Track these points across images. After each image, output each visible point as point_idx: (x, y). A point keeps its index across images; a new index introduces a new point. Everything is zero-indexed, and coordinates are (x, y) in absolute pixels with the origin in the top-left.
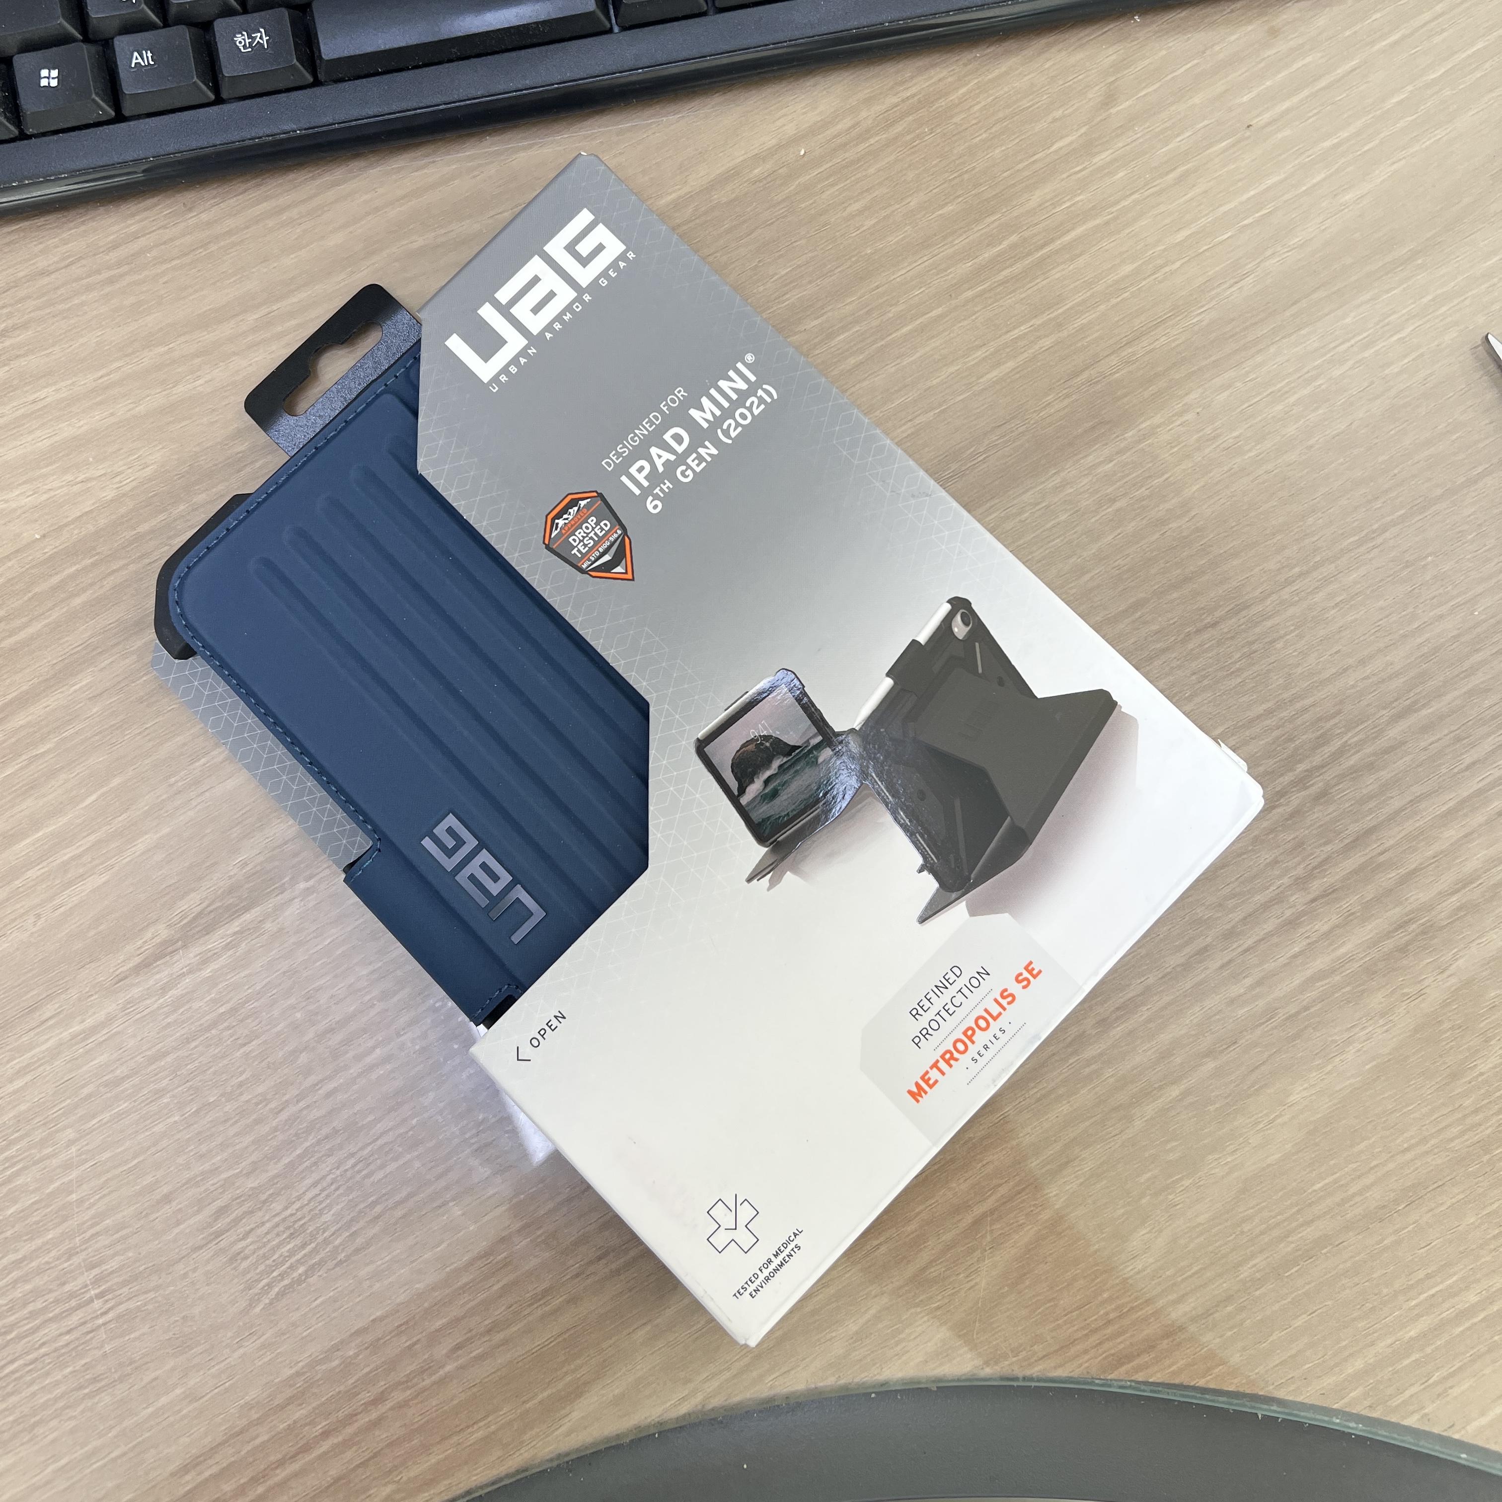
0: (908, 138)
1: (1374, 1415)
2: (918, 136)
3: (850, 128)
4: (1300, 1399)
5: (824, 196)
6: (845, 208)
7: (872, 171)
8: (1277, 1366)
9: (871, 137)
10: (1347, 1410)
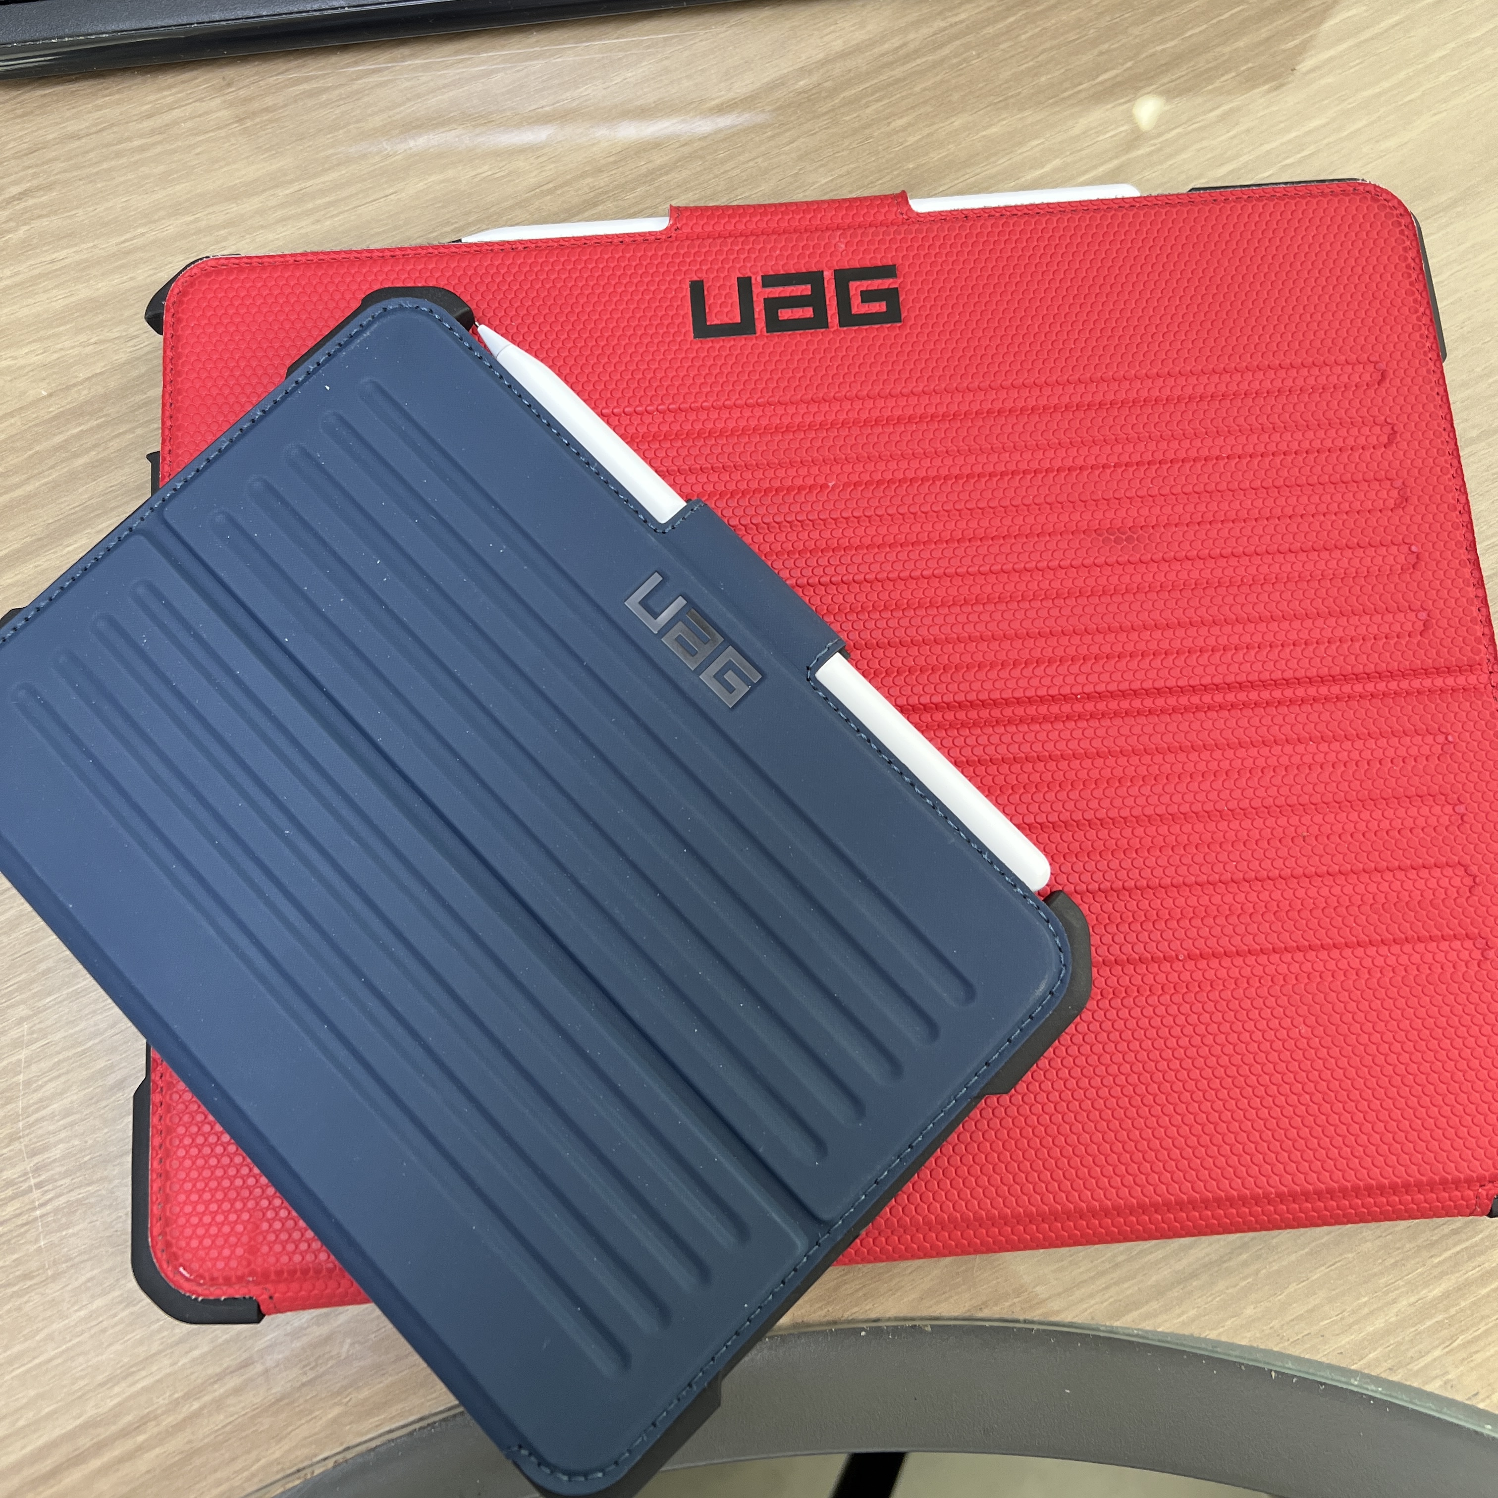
0: (955, 61)
1: (1395, 1378)
2: (965, 60)
3: (897, 48)
4: (1317, 1357)
5: (869, 111)
6: (889, 123)
7: (917, 89)
8: (1292, 1320)
9: (919, 57)
10: (1366, 1371)
